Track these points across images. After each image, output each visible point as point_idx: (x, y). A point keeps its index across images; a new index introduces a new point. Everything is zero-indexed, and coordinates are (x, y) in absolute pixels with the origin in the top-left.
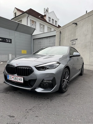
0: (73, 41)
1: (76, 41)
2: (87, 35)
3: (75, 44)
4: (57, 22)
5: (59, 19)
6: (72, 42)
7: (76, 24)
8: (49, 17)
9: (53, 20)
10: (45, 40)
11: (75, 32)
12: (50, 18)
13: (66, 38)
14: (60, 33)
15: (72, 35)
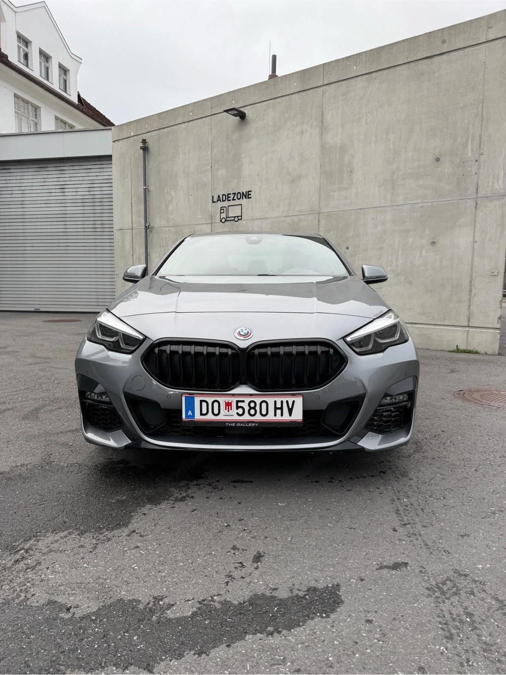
0: (226, 204)
1: (244, 201)
2: (299, 177)
3: (239, 218)
4: (71, 74)
5: (78, 60)
6: (220, 204)
7: (242, 116)
8: (20, 37)
9: (45, 56)
10: (31, 179)
11: (237, 158)
12: (27, 43)
13: (182, 182)
14: (145, 149)
15: (222, 172)
